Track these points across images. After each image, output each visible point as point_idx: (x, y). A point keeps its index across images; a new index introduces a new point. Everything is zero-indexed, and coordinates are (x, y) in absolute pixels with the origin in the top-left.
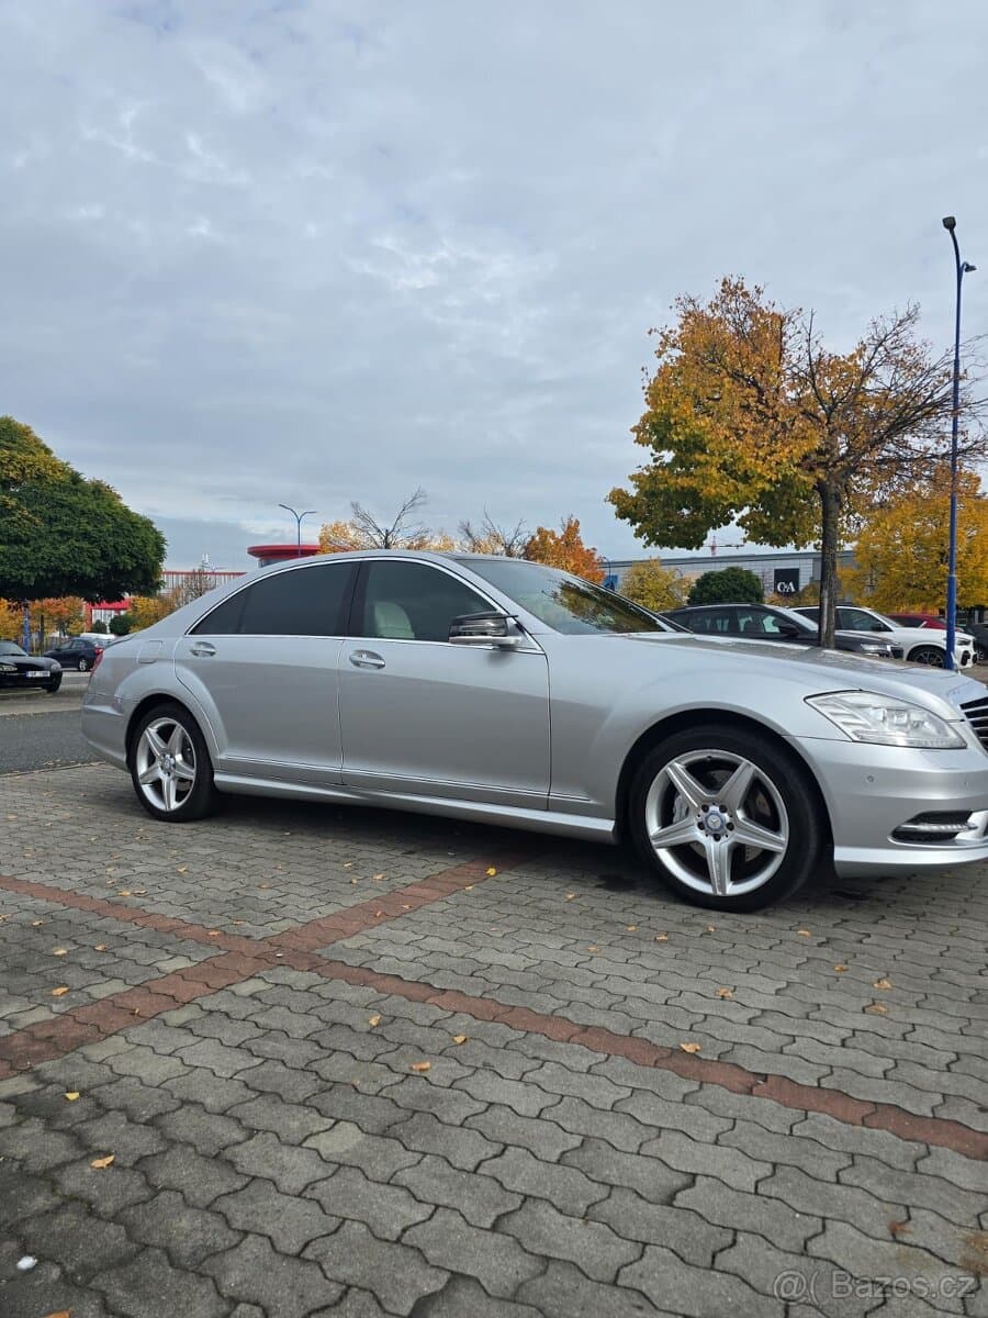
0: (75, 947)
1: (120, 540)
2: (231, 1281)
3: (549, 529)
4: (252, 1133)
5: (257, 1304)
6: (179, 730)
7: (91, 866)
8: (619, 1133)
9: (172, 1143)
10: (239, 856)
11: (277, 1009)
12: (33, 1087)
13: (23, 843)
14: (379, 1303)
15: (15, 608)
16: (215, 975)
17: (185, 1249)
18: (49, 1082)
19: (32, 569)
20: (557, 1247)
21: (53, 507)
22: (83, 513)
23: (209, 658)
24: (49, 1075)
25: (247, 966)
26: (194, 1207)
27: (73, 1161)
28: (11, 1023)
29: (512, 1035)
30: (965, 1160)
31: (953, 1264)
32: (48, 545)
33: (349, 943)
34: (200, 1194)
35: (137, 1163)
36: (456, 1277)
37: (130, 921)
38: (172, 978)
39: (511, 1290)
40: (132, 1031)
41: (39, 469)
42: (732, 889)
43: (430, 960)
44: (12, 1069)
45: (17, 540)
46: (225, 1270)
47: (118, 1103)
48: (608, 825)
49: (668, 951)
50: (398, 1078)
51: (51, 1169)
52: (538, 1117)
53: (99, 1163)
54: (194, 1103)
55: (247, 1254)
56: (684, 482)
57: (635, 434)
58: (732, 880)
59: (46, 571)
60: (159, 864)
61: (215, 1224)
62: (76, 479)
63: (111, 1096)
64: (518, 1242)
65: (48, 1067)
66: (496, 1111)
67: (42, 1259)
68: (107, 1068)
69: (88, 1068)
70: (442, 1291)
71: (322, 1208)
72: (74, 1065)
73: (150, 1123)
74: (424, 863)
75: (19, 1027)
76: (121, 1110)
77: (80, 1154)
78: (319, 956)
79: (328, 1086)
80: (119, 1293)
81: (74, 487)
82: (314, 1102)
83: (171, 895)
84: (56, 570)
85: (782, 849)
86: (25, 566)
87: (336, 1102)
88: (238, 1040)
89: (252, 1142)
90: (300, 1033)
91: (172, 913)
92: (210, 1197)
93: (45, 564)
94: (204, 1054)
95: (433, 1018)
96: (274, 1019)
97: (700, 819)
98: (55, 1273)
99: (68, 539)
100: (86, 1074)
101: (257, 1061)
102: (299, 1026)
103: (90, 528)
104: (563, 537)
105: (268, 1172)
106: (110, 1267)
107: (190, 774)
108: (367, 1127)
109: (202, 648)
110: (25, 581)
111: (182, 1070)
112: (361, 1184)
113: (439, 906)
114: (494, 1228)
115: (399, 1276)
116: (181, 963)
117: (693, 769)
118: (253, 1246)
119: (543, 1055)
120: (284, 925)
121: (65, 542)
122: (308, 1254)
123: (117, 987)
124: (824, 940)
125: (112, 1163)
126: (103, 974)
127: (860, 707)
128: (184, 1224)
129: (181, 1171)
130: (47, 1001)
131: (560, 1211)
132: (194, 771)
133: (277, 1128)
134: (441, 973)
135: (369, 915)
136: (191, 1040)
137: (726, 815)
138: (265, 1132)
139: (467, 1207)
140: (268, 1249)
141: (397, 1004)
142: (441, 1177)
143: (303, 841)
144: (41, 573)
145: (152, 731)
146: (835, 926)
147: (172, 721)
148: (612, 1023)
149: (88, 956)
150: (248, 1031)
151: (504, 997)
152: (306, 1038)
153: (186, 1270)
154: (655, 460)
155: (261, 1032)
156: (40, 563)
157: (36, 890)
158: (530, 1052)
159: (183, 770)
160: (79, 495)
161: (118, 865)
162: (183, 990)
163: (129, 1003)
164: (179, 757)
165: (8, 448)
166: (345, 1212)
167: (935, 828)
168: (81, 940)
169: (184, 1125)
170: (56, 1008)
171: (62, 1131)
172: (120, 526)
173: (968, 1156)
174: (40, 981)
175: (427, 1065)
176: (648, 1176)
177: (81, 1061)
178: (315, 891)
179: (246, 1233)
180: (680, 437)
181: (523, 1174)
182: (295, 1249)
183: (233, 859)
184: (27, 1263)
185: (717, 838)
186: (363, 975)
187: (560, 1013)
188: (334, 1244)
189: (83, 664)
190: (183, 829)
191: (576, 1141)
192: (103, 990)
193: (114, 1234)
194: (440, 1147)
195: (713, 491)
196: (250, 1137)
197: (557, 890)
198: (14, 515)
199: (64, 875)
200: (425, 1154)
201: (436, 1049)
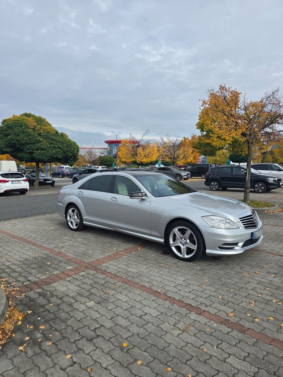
0: (51, 263)
1: (68, 148)
2: (69, 323)
3: (187, 138)
4: (76, 301)
5: (71, 327)
6: (76, 211)
7: (56, 243)
8: (138, 306)
9: (63, 302)
10: (87, 241)
11: (86, 278)
12: (42, 291)
13: (43, 236)
14: (89, 328)
15: (43, 165)
16: (76, 271)
17: (62, 318)
18: (45, 290)
19: (47, 156)
20: (119, 323)
21: (51, 140)
22: (59, 142)
23: (82, 195)
24: (45, 289)
25: (82, 269)
26: (65, 312)
27: (47, 304)
28: (39, 278)
29: (127, 286)
30: (196, 314)
31: (181, 330)
32: (50, 150)
33: (104, 265)
34: (66, 310)
35: (58, 305)
36: (102, 326)
37: (62, 257)
38: (69, 270)
39: (110, 327)
40: (60, 281)
41: (48, 131)
42: (186, 256)
43: (118, 270)
44: (39, 287)
45: (43, 149)
46: (68, 322)
47: (56, 295)
48: (162, 240)
49: (167, 270)
50: (104, 293)
51: (44, 305)
52: (125, 302)
53: (51, 304)
54: (68, 295)
55: (71, 320)
56: (207, 141)
57: (197, 126)
58: (186, 254)
59: (50, 157)
60: (70, 243)
61: (68, 315)
62: (57, 132)
63: (55, 293)
64: (113, 321)
65: (45, 287)
66: (118, 300)
67: (41, 318)
68: (54, 288)
69: (51, 288)
70: (99, 327)
71: (85, 314)
72: (49, 287)
73: (60, 298)
74: (126, 245)
75: (40, 279)
76: (56, 296)
77: (48, 303)
78: (97, 267)
79: (92, 294)
80: (52, 324)
81: (56, 135)
82: (88, 297)
83: (71, 251)
84: (52, 157)
85: (196, 249)
86: (45, 156)
87: (91, 297)
88: (78, 284)
89: (76, 303)
90: (89, 284)
91: (71, 255)
92: (68, 311)
93: (50, 155)
94: (71, 287)
95: (114, 282)
96: (85, 280)
97: (180, 241)
98: (43, 320)
99: (55, 149)
100: (51, 289)
101: (80, 289)
102: (90, 282)
103: (60, 146)
104: (191, 140)
105: (78, 308)
106: (51, 320)
107: (78, 221)
108: (96, 302)
109: (81, 193)
110: (45, 159)
111: (67, 289)
112: (92, 311)
113: (125, 257)
114: (110, 319)
115: (93, 325)
116: (70, 267)
117: (179, 230)
118: (73, 319)
119: (131, 291)
120: (92, 260)
121: (54, 150)
122: (81, 321)
123: (58, 272)
124: (202, 269)
125: (53, 305)
126: (56, 269)
127: (213, 219)
128: (63, 315)
129: (64, 307)
130: (45, 274)
131: (122, 317)
132: (79, 220)
133: (81, 301)
134: (119, 273)
135: (110, 258)
136: (70, 284)
137: (185, 241)
138: (79, 301)
139: (107, 316)
140: (75, 319)
141: (109, 279)
142: (105, 311)
143: (102, 238)
144: (49, 158)
145: (70, 210)
146: (207, 266)
147: (74, 209)
148: (147, 285)
149: (54, 265)
150: (80, 283)
151: (129, 279)
152: (90, 285)
153: (62, 321)
154: (201, 134)
155: (82, 283)
156: (49, 155)
157: (45, 248)
158: (130, 290)
159: (77, 220)
160: (58, 137)
161: (62, 243)
162: (70, 273)
163: (60, 275)
164: (76, 217)
165: (40, 125)
166: (88, 315)
167: (228, 246)
168: (53, 261)
169: (66, 299)
170: (47, 276)
171: (46, 299)
172: (68, 145)
173: (197, 314)
174: (45, 270)
175: (110, 291)
176: (139, 313)
177: (50, 287)
178: (101, 251)
179: (72, 317)
180: (206, 130)
181: (118, 311)
182: (79, 320)
183: (85, 242)
184: (39, 319)
185: (184, 245)
186: (104, 272)
187: (139, 283)
188: (85, 319)
189: (61, 176)
190: (77, 233)
191: (130, 306)
192: (56, 272)
193: (52, 316)
194: (106, 306)
195: (215, 144)
196: (76, 302)
197: (152, 254)
198: (42, 143)
199: (51, 245)
200: (104, 307)
201: (112, 288)
